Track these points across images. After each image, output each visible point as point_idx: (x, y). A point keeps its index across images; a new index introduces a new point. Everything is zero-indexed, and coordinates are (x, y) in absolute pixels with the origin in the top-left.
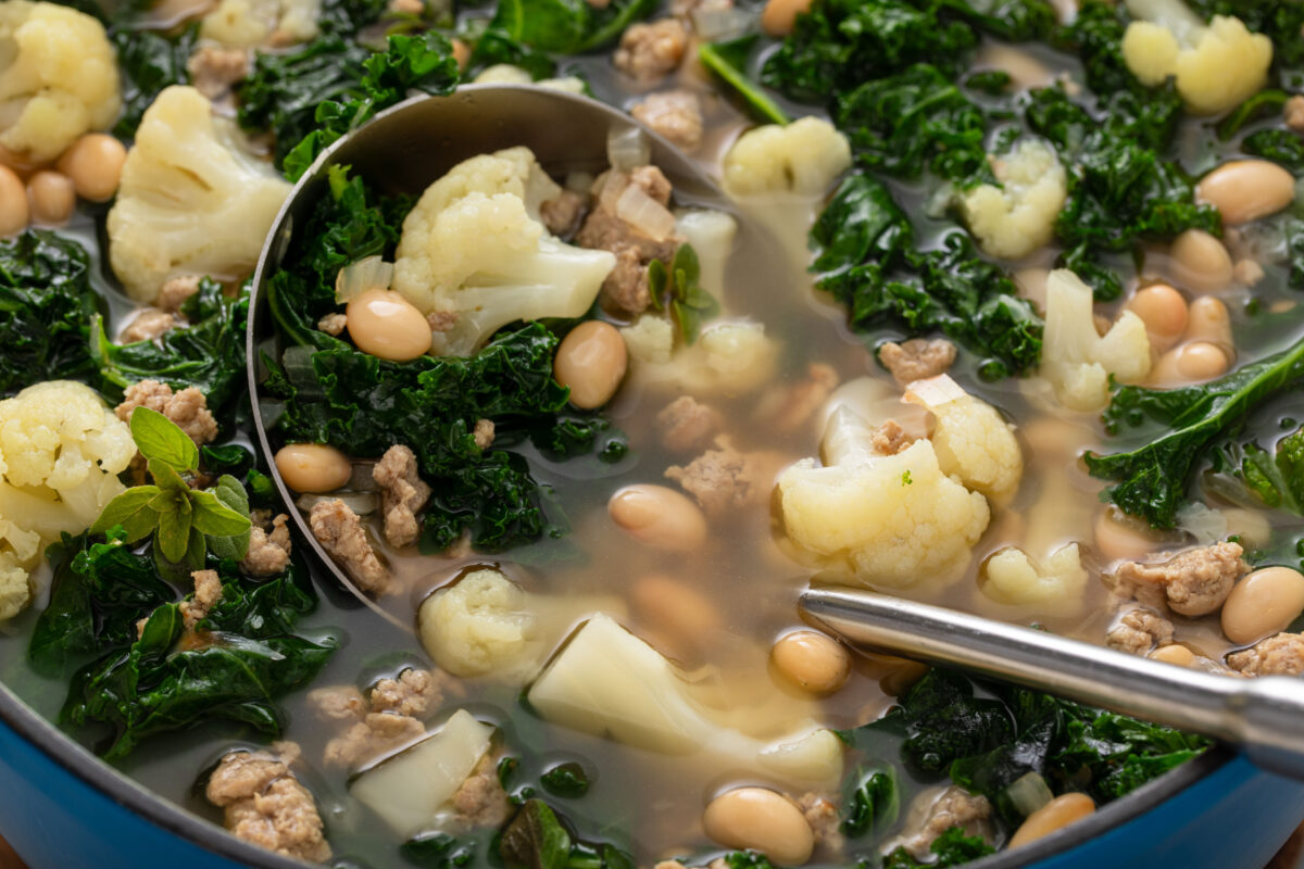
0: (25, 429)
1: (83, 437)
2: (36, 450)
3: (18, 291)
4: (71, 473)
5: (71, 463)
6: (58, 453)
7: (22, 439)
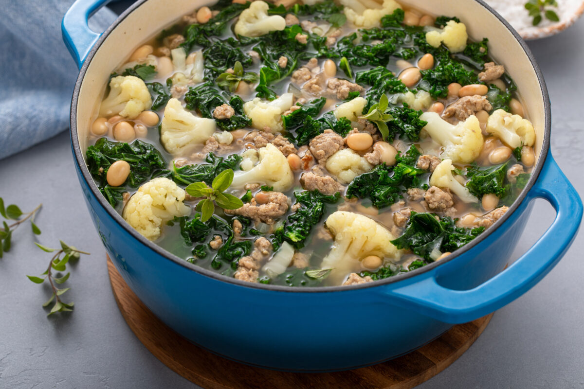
0: (156, 189)
1: (173, 191)
2: (160, 195)
3: (138, 156)
4: (171, 201)
5: (170, 198)
6: (166, 196)
7: (156, 192)
